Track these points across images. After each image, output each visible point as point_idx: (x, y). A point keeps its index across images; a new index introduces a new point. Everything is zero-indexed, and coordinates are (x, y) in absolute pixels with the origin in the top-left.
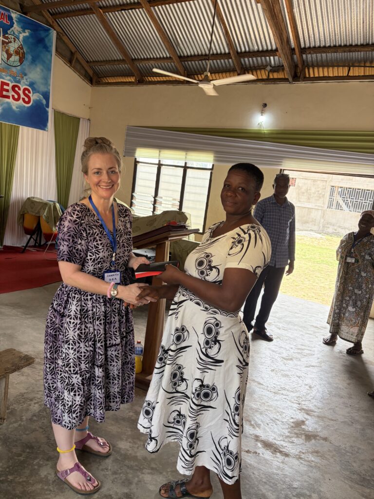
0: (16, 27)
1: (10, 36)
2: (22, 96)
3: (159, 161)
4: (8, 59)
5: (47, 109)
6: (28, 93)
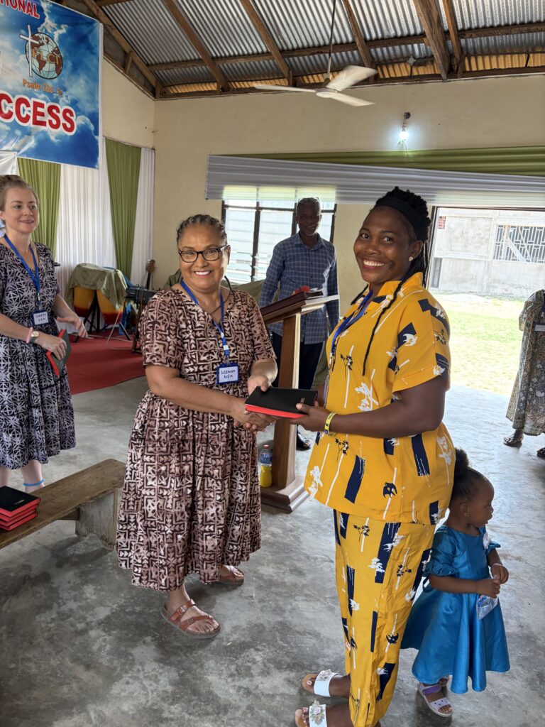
0: (49, 22)
1: (41, 36)
2: (62, 121)
3: (258, 203)
4: (41, 68)
5: (96, 137)
6: (71, 116)
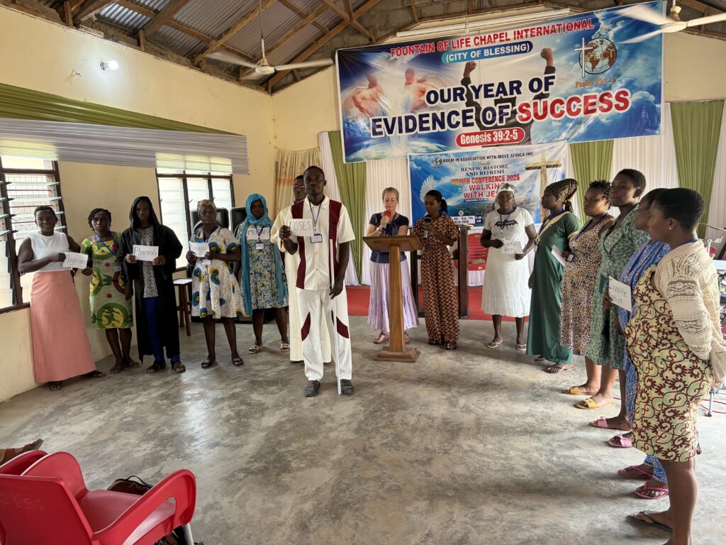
2: (615, 102)
4: (594, 67)
5: (657, 106)
6: (624, 95)
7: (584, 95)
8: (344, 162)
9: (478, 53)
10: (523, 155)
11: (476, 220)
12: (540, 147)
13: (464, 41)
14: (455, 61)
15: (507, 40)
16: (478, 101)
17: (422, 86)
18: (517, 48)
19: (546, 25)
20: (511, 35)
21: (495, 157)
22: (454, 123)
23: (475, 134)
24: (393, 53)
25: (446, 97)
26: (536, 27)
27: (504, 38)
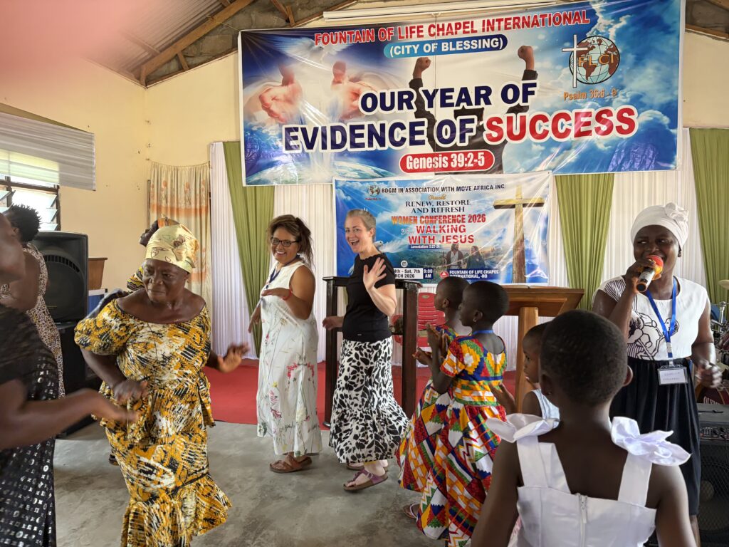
1: (590, 40)
5: (673, 131)
6: (629, 115)
7: (575, 111)
8: (244, 185)
9: (434, 46)
10: (492, 188)
11: (424, 274)
12: (515, 179)
13: (415, 30)
14: (401, 56)
15: (473, 31)
16: (431, 111)
17: (356, 86)
18: (486, 43)
19: (526, 15)
20: (478, 25)
21: (453, 189)
22: (397, 139)
23: (426, 156)
24: (317, 40)
25: (388, 104)
26: (512, 16)
27: (469, 30)
